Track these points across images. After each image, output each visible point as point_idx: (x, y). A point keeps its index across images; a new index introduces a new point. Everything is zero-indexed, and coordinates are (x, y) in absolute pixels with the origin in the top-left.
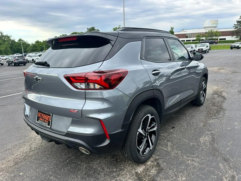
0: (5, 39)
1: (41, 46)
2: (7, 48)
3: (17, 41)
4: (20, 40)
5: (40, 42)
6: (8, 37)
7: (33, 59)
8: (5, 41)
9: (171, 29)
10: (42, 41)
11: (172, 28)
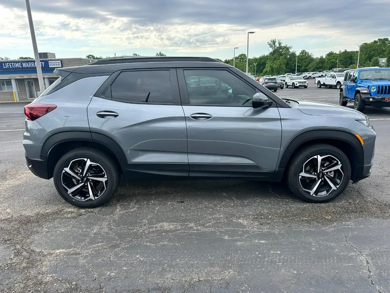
0: (282, 51)
1: (333, 60)
2: (280, 64)
3: (298, 54)
4: (303, 52)
5: (336, 53)
6: (287, 49)
7: (293, 83)
8: (281, 55)
10: (338, 52)
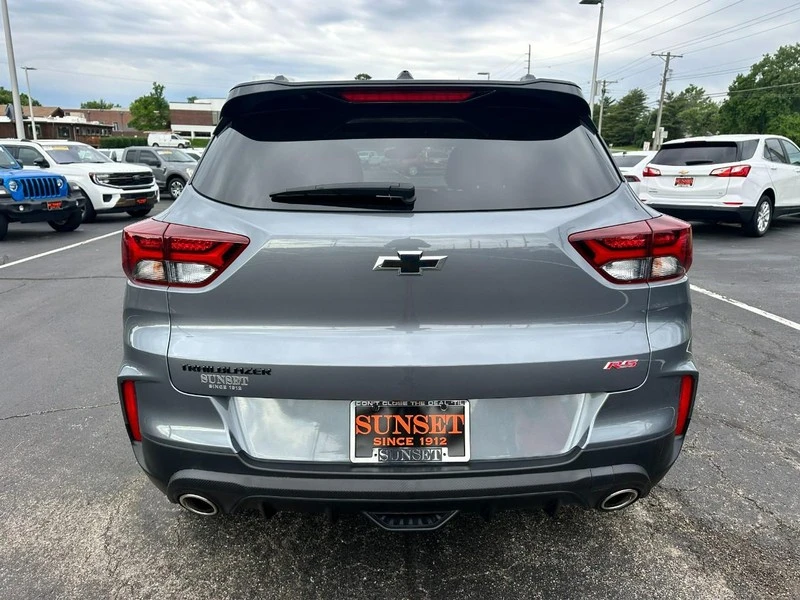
9: (153, 92)
11: (159, 89)
